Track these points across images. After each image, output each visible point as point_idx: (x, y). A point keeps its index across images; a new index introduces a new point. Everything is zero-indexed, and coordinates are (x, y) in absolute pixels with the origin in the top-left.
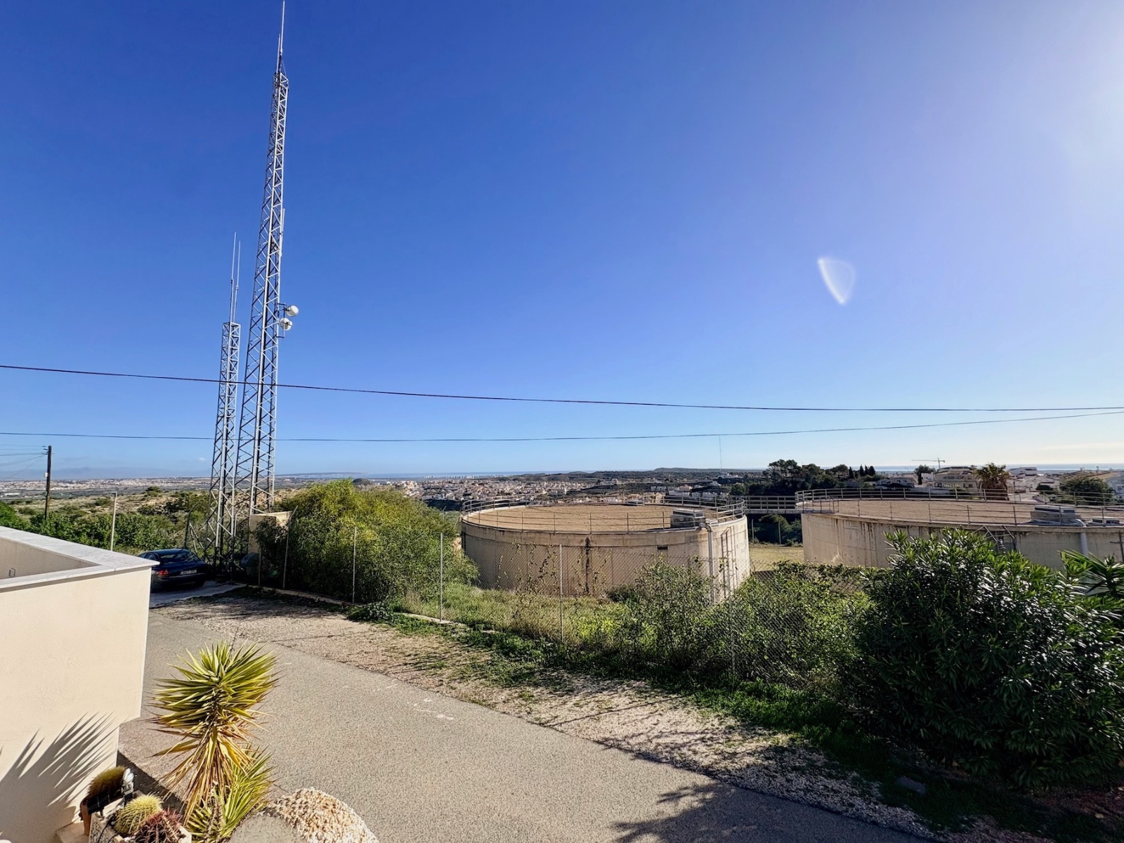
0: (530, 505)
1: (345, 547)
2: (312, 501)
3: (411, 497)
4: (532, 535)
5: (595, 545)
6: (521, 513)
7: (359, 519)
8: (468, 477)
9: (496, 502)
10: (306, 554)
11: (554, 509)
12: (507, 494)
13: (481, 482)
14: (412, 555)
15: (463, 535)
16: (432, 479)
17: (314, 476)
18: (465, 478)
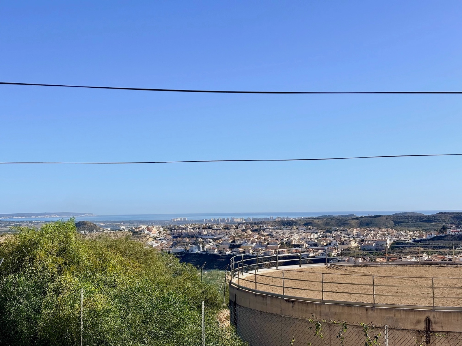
0: (332, 263)
1: (69, 318)
2: (21, 252)
3: (155, 249)
4: (338, 309)
5: (440, 329)
6: (319, 275)
7: (86, 278)
8: (235, 220)
9: (280, 258)
10: (17, 326)
11: (372, 270)
12: (296, 246)
13: (256, 227)
14: (162, 332)
15: (233, 305)
16: (184, 222)
17: (21, 218)
18: (232, 222)
